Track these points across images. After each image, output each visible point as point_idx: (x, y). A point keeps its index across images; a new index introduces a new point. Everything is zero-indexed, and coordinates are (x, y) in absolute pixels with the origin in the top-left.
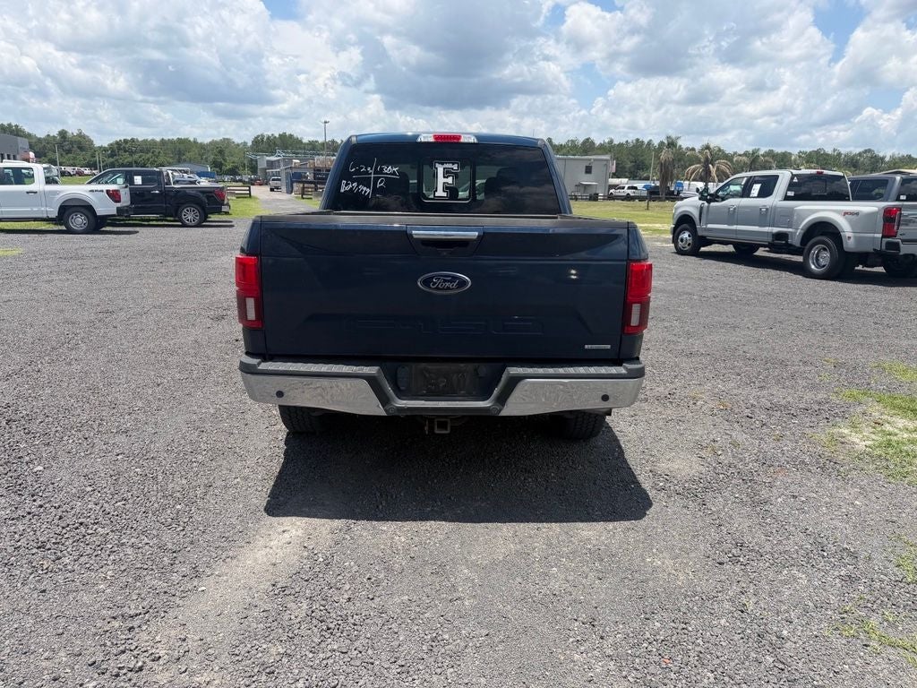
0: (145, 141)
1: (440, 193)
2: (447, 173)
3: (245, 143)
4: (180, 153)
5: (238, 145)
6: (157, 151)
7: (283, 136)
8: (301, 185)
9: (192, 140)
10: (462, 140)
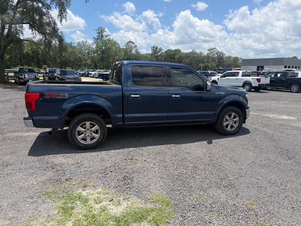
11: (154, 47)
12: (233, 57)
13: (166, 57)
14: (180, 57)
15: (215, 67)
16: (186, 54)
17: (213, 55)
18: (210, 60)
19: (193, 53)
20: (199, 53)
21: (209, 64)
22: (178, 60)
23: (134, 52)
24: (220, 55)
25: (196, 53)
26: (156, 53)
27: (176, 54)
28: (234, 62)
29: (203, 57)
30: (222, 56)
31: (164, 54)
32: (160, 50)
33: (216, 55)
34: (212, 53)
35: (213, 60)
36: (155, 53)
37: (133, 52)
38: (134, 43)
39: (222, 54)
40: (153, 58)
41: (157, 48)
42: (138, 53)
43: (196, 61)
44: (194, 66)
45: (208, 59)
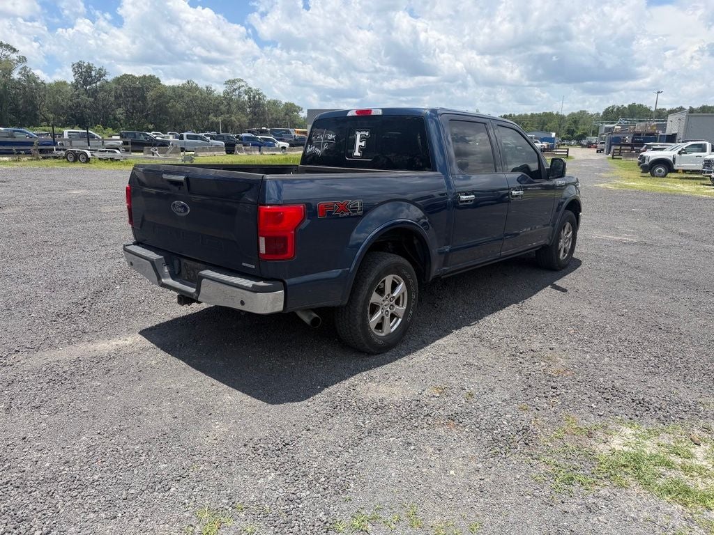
0: (520, 116)
1: (357, 153)
2: (362, 139)
3: (598, 114)
4: (544, 124)
5: (592, 116)
6: (526, 123)
7: (632, 107)
8: (619, 148)
9: (555, 113)
10: (373, 113)
11: (79, 66)
12: (283, 102)
13: (121, 95)
14: (160, 97)
15: (247, 125)
16: (173, 88)
17: (240, 96)
18: (234, 107)
19: (190, 89)
20: (205, 89)
21: (233, 118)
22: (154, 103)
23: (19, 76)
24: (254, 97)
25: (197, 88)
26: (90, 84)
27: (147, 88)
28: (286, 114)
29: (217, 98)
30: (259, 98)
31: (114, 86)
32: (101, 74)
33: (246, 97)
34: (235, 90)
35: (241, 107)
36: (86, 83)
37: (16, 75)
38: (15, 50)
39: (259, 94)
40: (81, 96)
41: (90, 68)
42: (30, 78)
43: (200, 108)
44: (198, 119)
45: (229, 105)
